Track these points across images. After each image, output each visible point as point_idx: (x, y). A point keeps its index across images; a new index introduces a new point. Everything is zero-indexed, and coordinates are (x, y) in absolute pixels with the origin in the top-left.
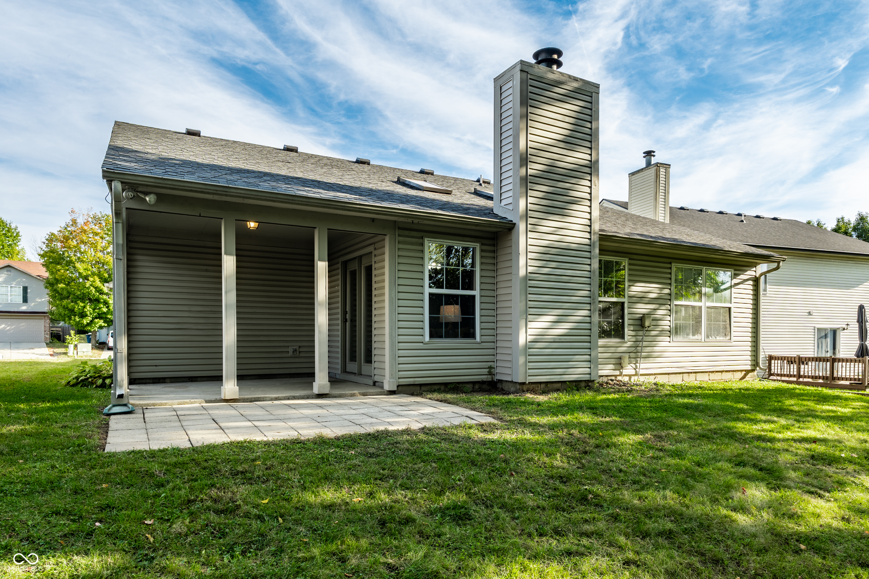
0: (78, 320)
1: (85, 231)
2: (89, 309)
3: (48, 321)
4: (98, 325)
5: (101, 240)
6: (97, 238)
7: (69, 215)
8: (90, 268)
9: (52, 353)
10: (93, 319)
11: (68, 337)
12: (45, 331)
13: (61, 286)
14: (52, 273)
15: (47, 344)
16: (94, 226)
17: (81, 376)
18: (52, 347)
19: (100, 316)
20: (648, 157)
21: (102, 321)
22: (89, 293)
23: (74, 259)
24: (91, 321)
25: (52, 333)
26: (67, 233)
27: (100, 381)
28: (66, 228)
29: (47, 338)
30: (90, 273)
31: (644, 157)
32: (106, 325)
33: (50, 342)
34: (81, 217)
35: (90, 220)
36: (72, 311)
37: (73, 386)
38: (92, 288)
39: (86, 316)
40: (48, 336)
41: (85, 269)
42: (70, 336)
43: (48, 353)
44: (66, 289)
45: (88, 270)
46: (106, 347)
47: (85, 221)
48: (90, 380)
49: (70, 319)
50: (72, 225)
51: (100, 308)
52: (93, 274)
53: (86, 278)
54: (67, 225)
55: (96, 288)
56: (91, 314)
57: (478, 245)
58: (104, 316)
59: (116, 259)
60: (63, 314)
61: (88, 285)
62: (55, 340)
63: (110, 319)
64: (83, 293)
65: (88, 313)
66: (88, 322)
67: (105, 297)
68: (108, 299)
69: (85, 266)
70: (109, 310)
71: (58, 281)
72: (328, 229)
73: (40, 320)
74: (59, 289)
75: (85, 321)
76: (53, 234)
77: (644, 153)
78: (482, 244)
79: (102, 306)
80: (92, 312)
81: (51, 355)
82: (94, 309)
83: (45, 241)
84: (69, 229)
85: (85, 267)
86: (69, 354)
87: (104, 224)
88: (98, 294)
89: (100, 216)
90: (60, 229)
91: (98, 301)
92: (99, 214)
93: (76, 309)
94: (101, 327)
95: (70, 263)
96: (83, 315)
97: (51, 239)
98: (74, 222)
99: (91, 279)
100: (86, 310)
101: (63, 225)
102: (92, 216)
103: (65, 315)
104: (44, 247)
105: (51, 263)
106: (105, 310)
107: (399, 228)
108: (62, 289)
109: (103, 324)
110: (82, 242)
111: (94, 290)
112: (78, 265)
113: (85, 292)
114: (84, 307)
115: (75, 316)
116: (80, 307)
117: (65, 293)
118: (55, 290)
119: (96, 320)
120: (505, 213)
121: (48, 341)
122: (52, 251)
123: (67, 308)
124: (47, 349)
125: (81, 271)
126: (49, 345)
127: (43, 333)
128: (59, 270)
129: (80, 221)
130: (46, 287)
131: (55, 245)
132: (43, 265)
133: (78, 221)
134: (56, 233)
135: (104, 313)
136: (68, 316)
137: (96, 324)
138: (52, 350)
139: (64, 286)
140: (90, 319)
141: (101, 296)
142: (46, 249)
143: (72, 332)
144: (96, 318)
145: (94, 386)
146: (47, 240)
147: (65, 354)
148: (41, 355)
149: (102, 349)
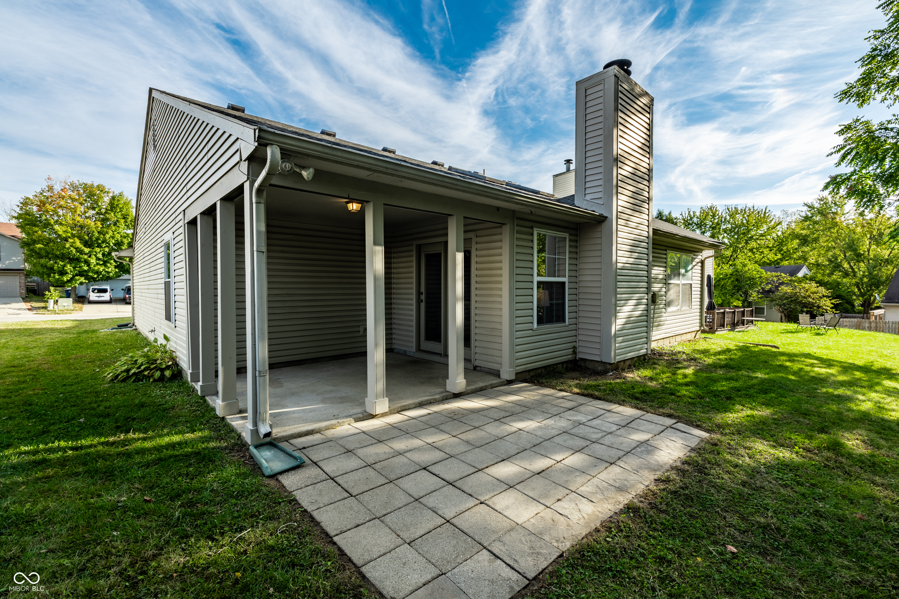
0: (57, 277)
1: (63, 198)
2: (69, 267)
3: (23, 277)
4: (78, 282)
5: (80, 206)
6: (76, 204)
7: (45, 181)
8: (70, 230)
9: (30, 307)
10: (74, 276)
11: (47, 293)
12: (20, 287)
13: (40, 246)
14: (28, 234)
15: (23, 299)
16: (71, 193)
17: (133, 368)
18: (30, 302)
19: (81, 274)
20: (568, 164)
21: (83, 278)
22: (69, 254)
23: (52, 222)
24: (71, 278)
25: (27, 288)
26: (43, 198)
27: (158, 374)
28: (41, 193)
29: (22, 293)
30: (69, 235)
31: (565, 164)
32: (87, 281)
33: (26, 297)
34: (58, 184)
35: (67, 187)
36: (51, 269)
37: (124, 380)
38: (72, 249)
39: (67, 273)
40: (24, 292)
41: (64, 232)
42: (50, 291)
43: (26, 307)
44: (44, 249)
45: (68, 233)
46: (87, 300)
47: (63, 188)
48: (146, 373)
49: (49, 276)
50: (48, 191)
51: (80, 267)
52: (73, 236)
53: (66, 240)
54: (43, 191)
55: (76, 248)
56: (71, 271)
57: (567, 234)
58: (85, 274)
59: (257, 251)
60: (41, 272)
61: (68, 245)
62: (31, 294)
63: (91, 276)
64: (63, 254)
65: (69, 271)
66: (69, 279)
67: (86, 257)
68: (89, 259)
69: (64, 228)
70: (90, 268)
71: (35, 242)
72: (464, 217)
73: (15, 277)
74: (37, 249)
75: (65, 279)
76: (27, 198)
77: (565, 161)
78: (570, 235)
79: (83, 265)
80: (72, 269)
81: (29, 309)
82: (74, 268)
83: (20, 204)
84: (45, 194)
85: (64, 230)
86: (48, 309)
87: (82, 192)
88: (78, 254)
89: (78, 184)
90: (35, 193)
91: (78, 260)
92: (77, 182)
93: (55, 268)
94: (81, 283)
95: (47, 225)
96: (63, 273)
97: (26, 203)
98: (51, 189)
99: (71, 240)
100: (66, 268)
101: (39, 190)
102: (69, 184)
103: (43, 272)
104: (18, 210)
105: (28, 224)
106: (86, 268)
107: (518, 218)
108: (40, 249)
109: (84, 281)
110: (61, 207)
111: (75, 250)
112: (57, 227)
113: (64, 252)
114: (64, 266)
115: (55, 273)
116: (59, 266)
117: (43, 253)
118: (32, 250)
119: (77, 278)
120: (592, 206)
121: (24, 296)
122: (27, 213)
123: (46, 266)
124: (24, 304)
125: (60, 233)
126: (25, 299)
127: (18, 288)
128: (36, 232)
129: (57, 188)
130: (22, 247)
131: (30, 208)
132: (17, 226)
133: (55, 187)
134: (31, 197)
135: (85, 271)
136: (47, 274)
137: (76, 280)
138: (29, 304)
139: (42, 246)
140: (70, 276)
141: (81, 256)
142: (20, 212)
143: (52, 289)
144: (77, 275)
145: (151, 380)
146: (21, 203)
147: (45, 308)
148: (19, 309)
149: (83, 302)
